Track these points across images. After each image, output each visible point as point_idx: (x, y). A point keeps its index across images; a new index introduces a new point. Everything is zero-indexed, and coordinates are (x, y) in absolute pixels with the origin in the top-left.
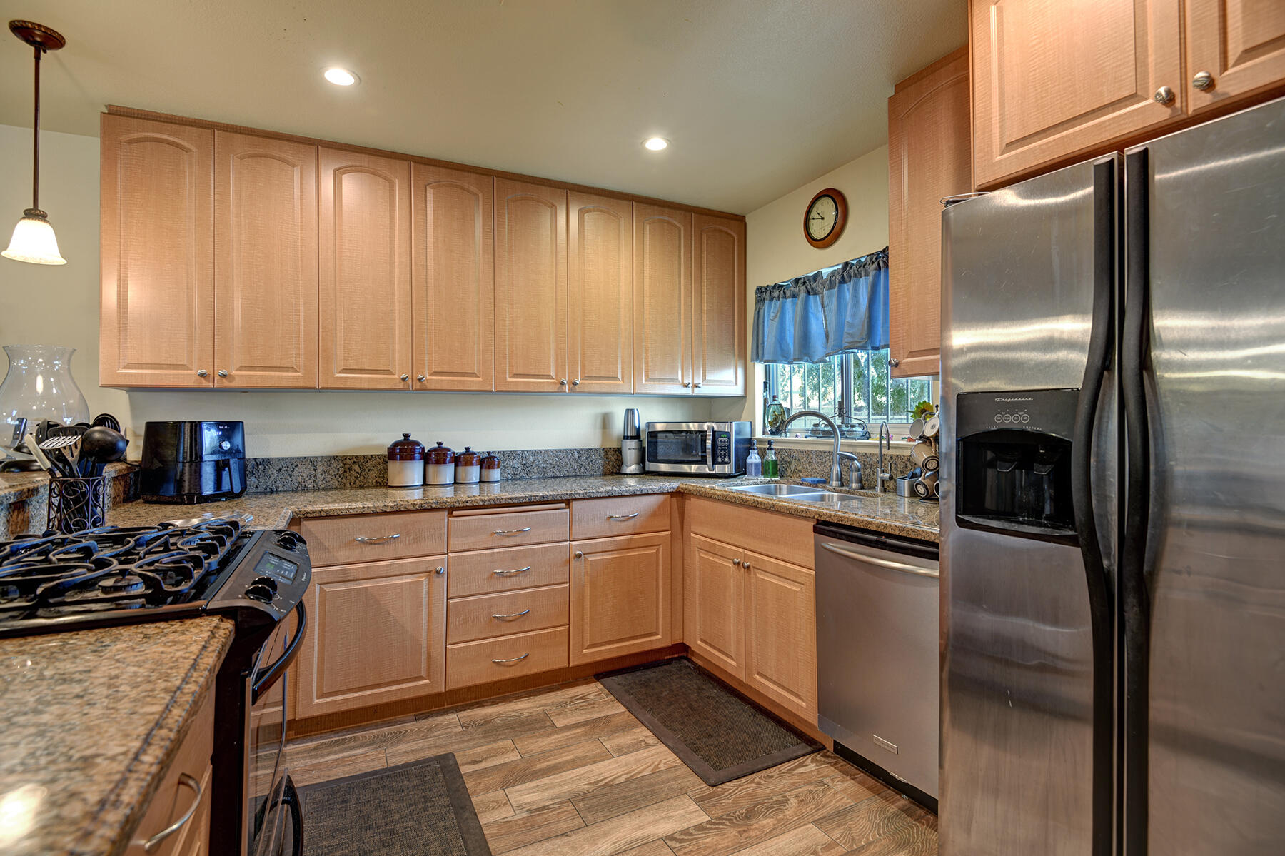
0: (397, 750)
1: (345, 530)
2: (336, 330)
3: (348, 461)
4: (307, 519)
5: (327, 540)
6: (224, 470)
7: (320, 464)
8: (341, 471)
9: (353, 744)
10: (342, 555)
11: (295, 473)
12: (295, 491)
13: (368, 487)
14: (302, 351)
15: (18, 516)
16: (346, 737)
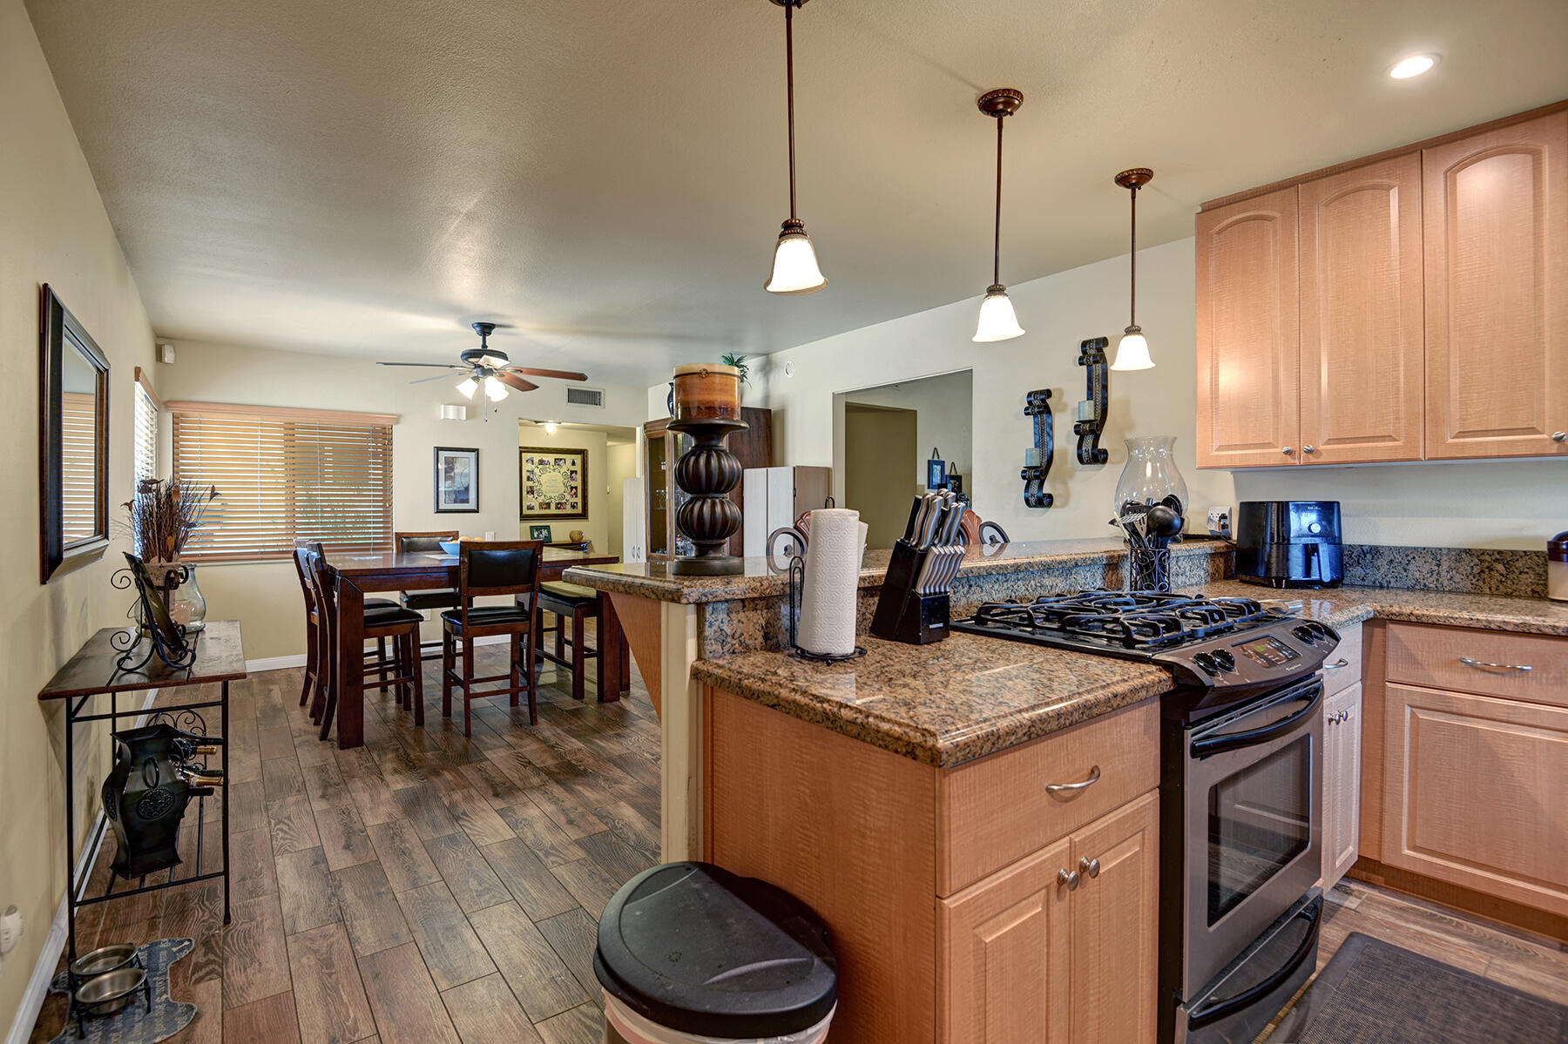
0: (1508, 967)
1: (1445, 644)
2: (1449, 381)
3: (1487, 558)
4: (1392, 621)
5: (1420, 653)
6: (1314, 555)
7: (1445, 558)
8: (1476, 570)
9: (1451, 928)
10: (1441, 677)
11: (1412, 567)
12: (1411, 589)
13: (1519, 597)
14: (1402, 415)
15: (1112, 576)
16: (1448, 917)
